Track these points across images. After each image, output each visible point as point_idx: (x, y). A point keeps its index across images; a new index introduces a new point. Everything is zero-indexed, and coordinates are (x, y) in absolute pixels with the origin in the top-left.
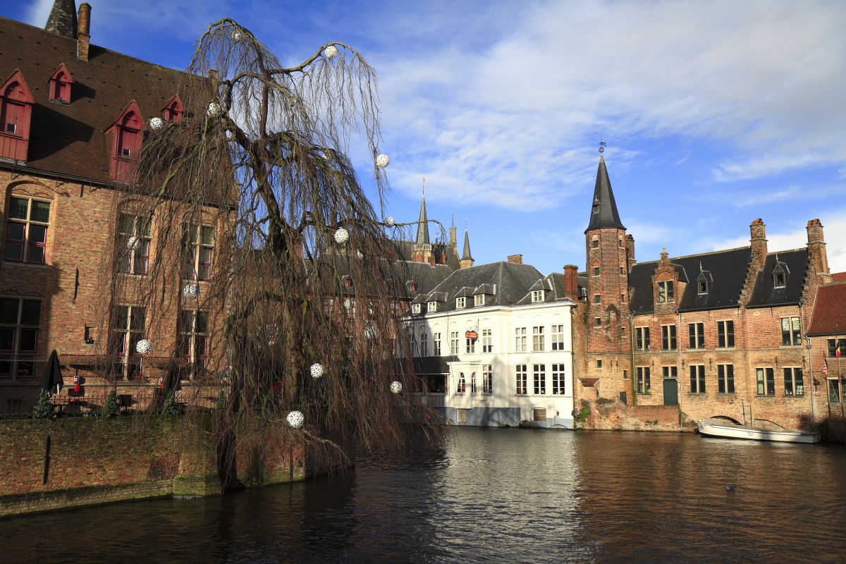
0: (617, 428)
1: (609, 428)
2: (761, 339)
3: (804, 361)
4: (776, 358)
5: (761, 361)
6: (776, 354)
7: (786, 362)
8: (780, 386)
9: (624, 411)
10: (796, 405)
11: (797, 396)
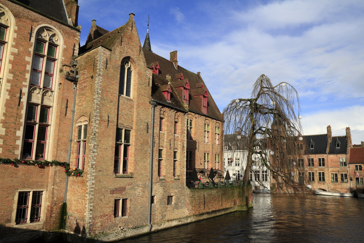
2: (333, 164)
3: (348, 171)
4: (338, 170)
5: (333, 171)
6: (338, 169)
7: (342, 172)
8: (339, 179)
10: (345, 185)
11: (345, 182)
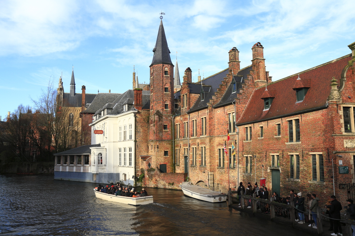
0: (156, 186)
1: (152, 186)
2: (220, 128)
3: (236, 143)
5: (220, 144)
6: (226, 138)
7: (229, 144)
8: (226, 161)
9: (159, 176)
10: (232, 174)
